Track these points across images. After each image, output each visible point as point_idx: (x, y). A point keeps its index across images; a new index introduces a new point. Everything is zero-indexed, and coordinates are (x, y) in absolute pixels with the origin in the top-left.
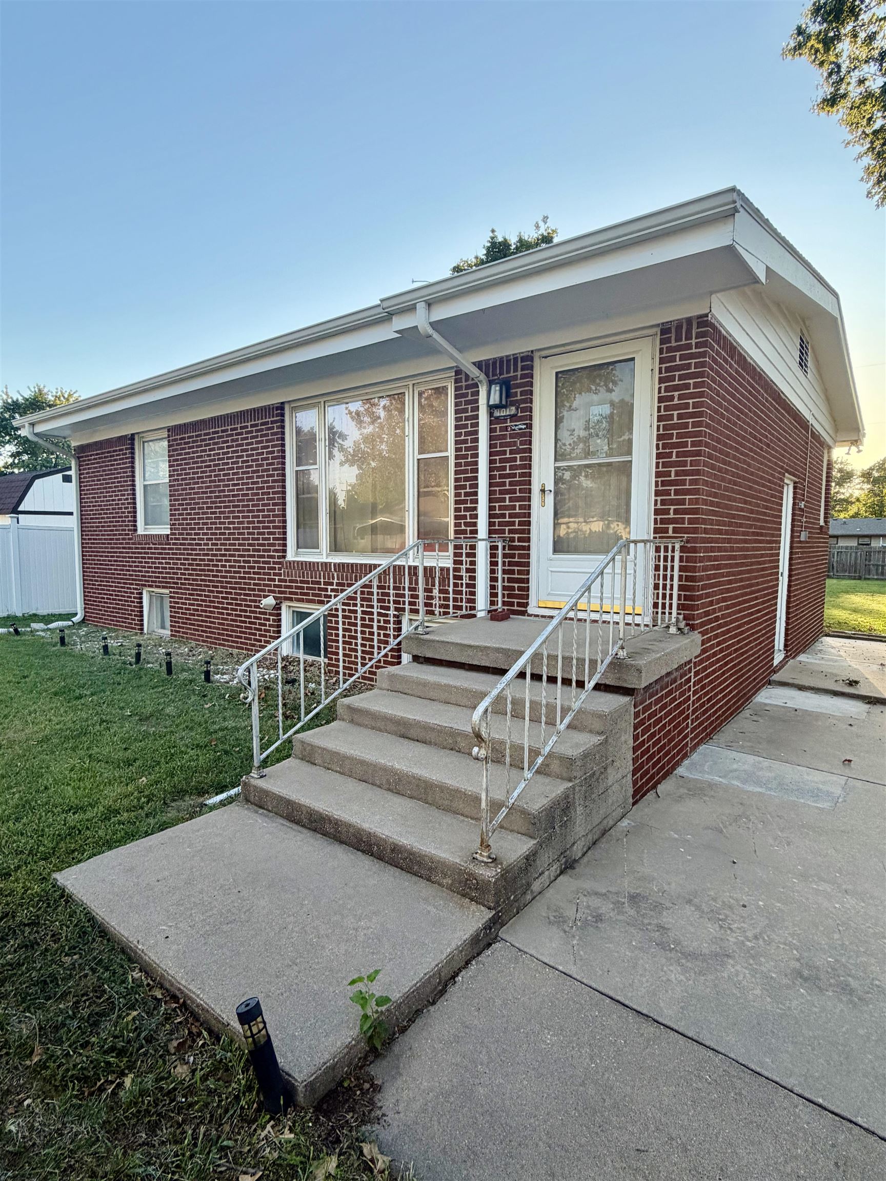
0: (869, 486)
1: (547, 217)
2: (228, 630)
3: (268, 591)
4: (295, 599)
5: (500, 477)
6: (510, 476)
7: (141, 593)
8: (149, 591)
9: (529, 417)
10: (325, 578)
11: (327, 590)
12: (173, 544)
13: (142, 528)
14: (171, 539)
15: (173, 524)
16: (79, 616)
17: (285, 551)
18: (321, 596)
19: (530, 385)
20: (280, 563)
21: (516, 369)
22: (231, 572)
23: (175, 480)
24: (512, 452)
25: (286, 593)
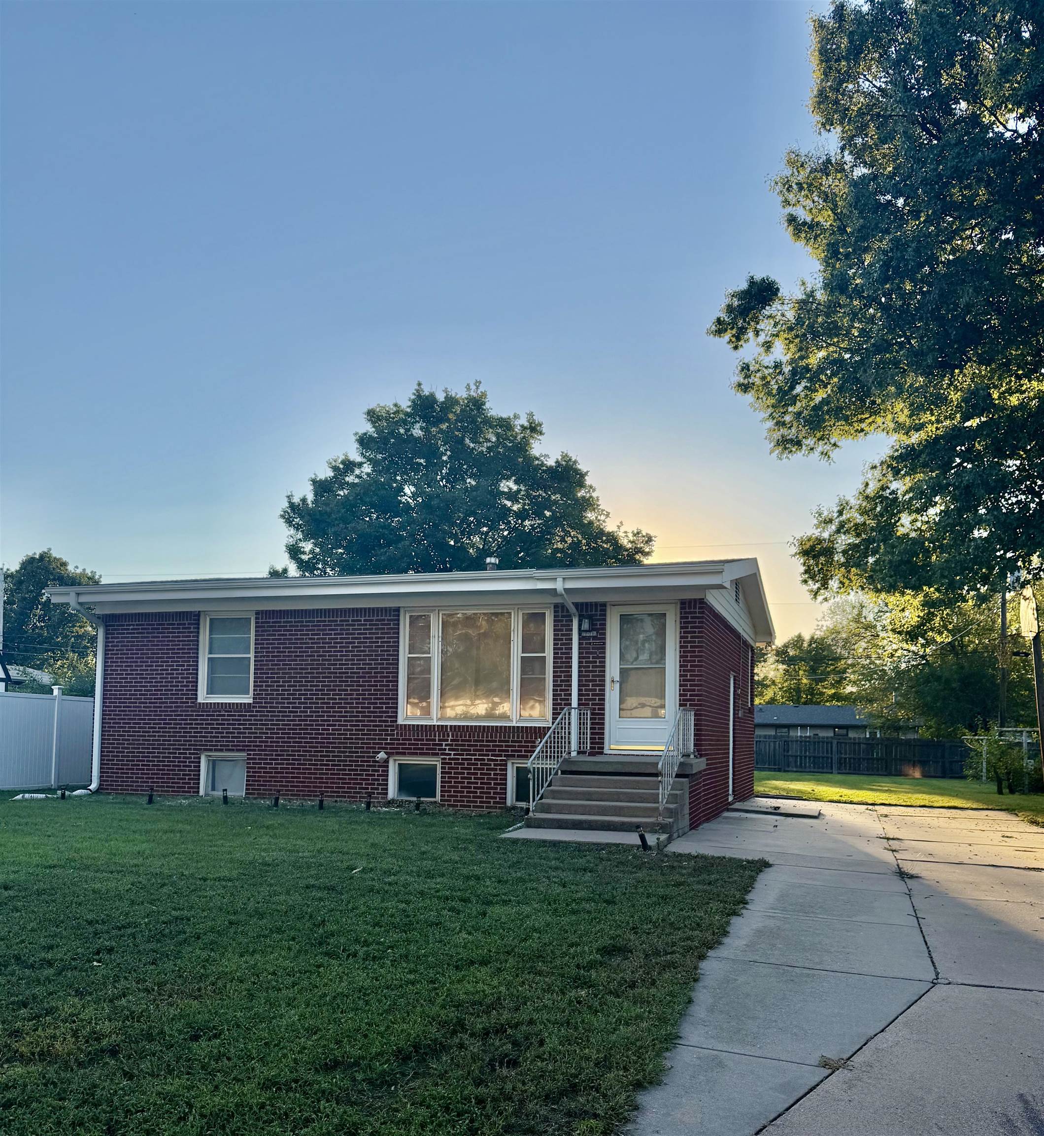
0: (785, 667)
1: (480, 382)
2: (327, 783)
3: (379, 748)
4: (409, 753)
5: (586, 671)
6: (592, 671)
7: (200, 758)
8: (210, 756)
9: (605, 639)
10: (439, 736)
11: (442, 745)
12: (257, 711)
13: (203, 697)
14: (254, 707)
15: (258, 694)
16: (94, 786)
17: (396, 717)
18: (435, 749)
19: (605, 620)
20: (393, 726)
21: (596, 611)
22: (335, 734)
23: (264, 656)
24: (593, 658)
25: (398, 748)
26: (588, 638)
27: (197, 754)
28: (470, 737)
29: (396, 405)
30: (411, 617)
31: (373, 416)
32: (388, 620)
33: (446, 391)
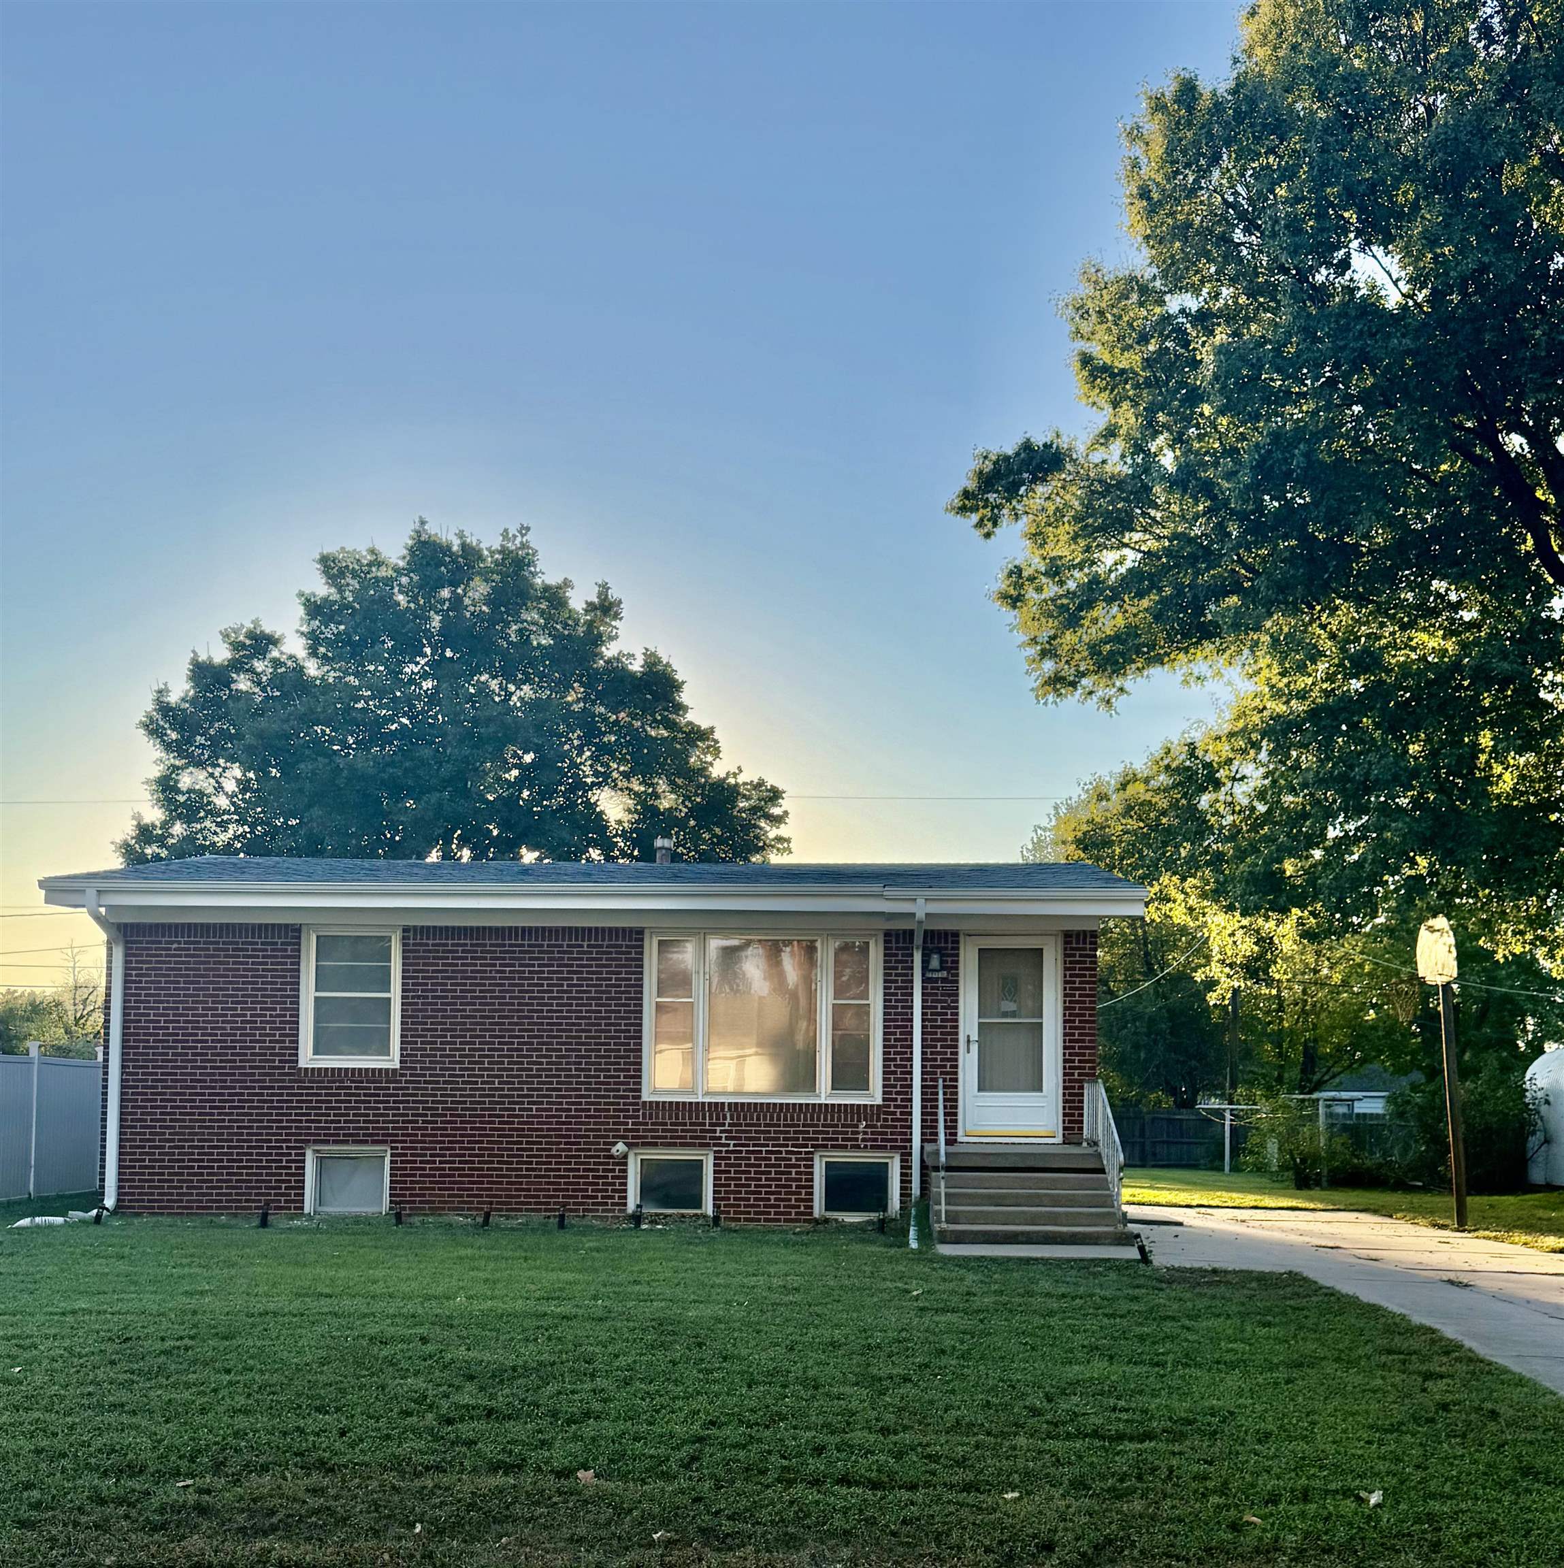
1: (528, 529)
2: (529, 1190)
3: (614, 1137)
4: (662, 1144)
5: (932, 1027)
6: (940, 1027)
7: (304, 1154)
8: (318, 1151)
9: (957, 982)
10: (711, 1118)
11: (715, 1131)
12: (406, 1082)
13: (307, 1058)
14: (402, 1075)
15: (408, 1055)
16: (109, 1202)
17: (639, 1090)
18: (705, 1138)
19: (957, 955)
20: (637, 1104)
21: (946, 942)
22: (541, 1116)
23: (419, 997)
24: (942, 1008)
25: (646, 1137)
26: (936, 980)
27: (301, 1148)
28: (758, 1119)
29: (372, 551)
30: (660, 942)
31: (331, 567)
32: (627, 946)
33: (461, 535)
